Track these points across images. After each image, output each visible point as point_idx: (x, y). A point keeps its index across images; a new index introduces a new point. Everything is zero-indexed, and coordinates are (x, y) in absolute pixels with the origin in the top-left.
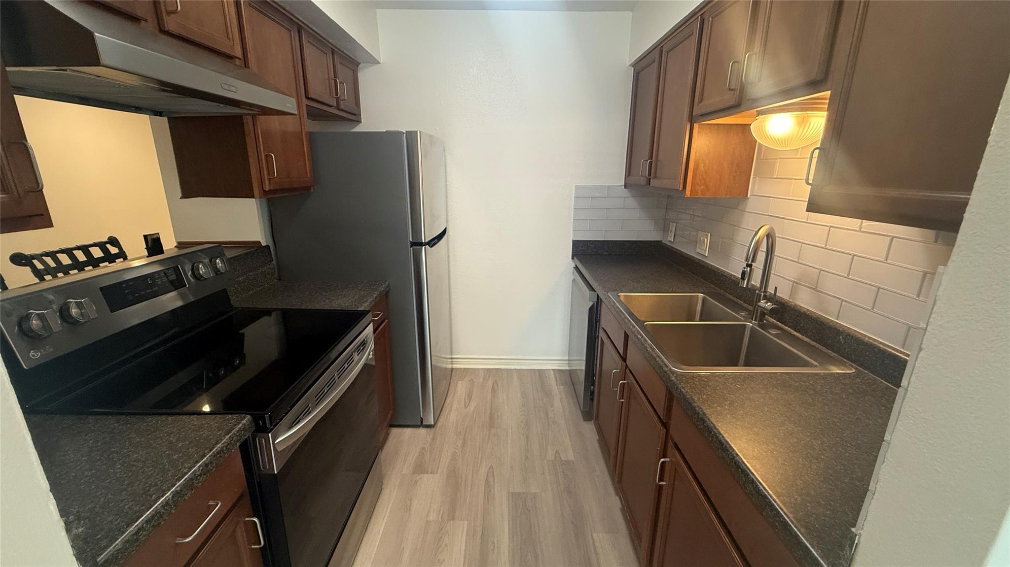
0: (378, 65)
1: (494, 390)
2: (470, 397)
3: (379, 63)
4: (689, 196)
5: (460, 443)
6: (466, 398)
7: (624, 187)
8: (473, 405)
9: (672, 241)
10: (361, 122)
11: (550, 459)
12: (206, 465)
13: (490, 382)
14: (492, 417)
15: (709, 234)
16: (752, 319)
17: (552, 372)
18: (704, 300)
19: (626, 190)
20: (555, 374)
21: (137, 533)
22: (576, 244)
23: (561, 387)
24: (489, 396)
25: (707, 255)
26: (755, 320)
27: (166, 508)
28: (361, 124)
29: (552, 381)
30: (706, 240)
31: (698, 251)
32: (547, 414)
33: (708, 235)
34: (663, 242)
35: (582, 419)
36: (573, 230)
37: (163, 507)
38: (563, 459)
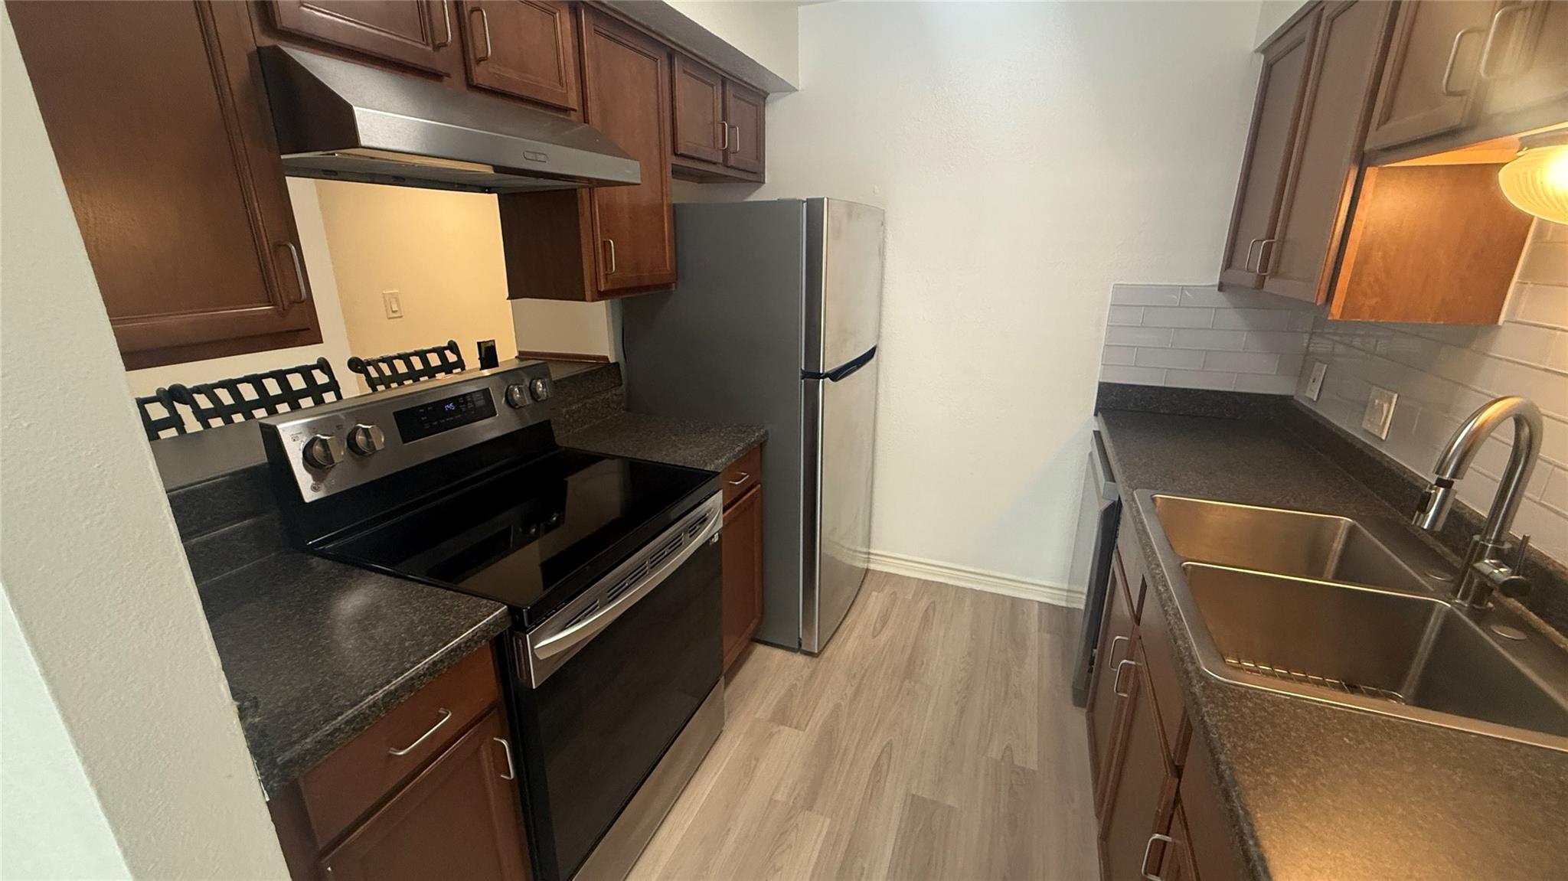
0: (796, 93)
1: (926, 618)
2: (884, 621)
3: (797, 90)
4: (1338, 317)
5: (850, 691)
6: (879, 621)
7: (1217, 288)
8: (884, 637)
9: (1315, 399)
10: (764, 183)
11: (994, 756)
12: (435, 663)
13: (923, 604)
14: (911, 662)
15: (1396, 396)
16: (1456, 597)
17: (1037, 605)
18: (1352, 531)
19: (1221, 294)
20: (1040, 608)
21: (331, 734)
22: (1106, 391)
23: (1047, 636)
24: (916, 624)
25: (1384, 438)
26: (1463, 598)
27: (373, 709)
28: (763, 186)
29: (1033, 622)
30: (1386, 406)
31: (1366, 425)
32: (1008, 676)
33: (1392, 398)
34: (1295, 397)
35: (1071, 702)
36: (1102, 364)
37: (370, 707)
38: (1016, 762)
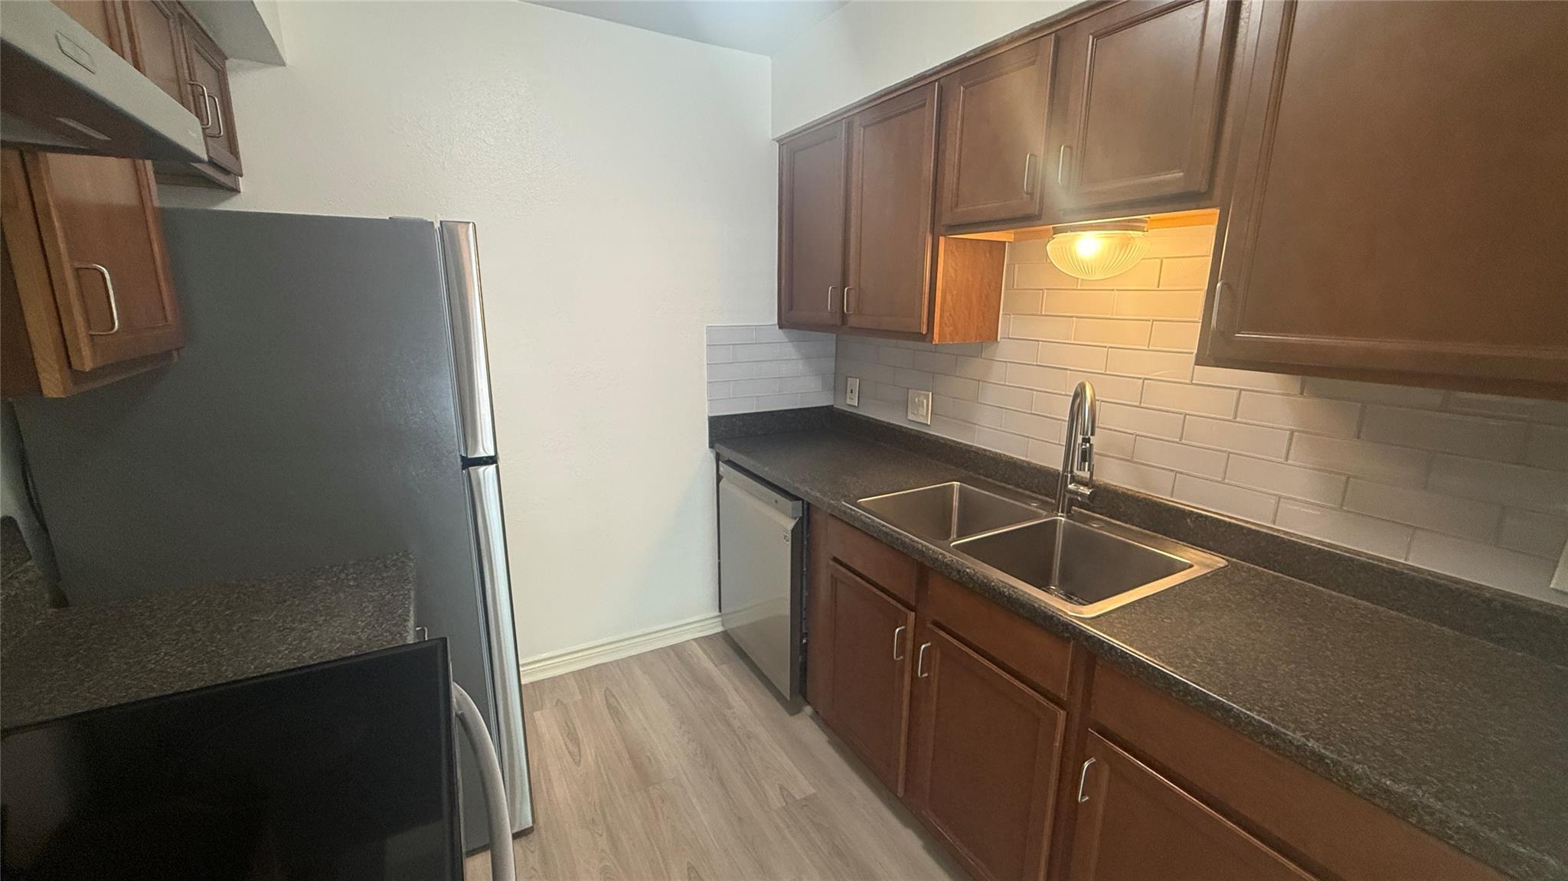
0: (280, 68)
1: (615, 712)
2: (572, 737)
3: (284, 64)
4: (937, 342)
6: (568, 743)
7: (777, 327)
8: (589, 754)
9: (856, 405)
10: (239, 192)
11: (779, 805)
13: (598, 697)
14: (637, 766)
15: (931, 394)
16: (1058, 512)
17: (694, 644)
18: (961, 489)
19: (781, 331)
20: (699, 645)
22: (715, 423)
23: (724, 667)
24: (611, 724)
25: (929, 423)
26: (1062, 512)
28: (238, 195)
29: (705, 662)
30: (925, 401)
31: (911, 417)
32: (729, 725)
33: (928, 395)
34: (835, 406)
35: (788, 715)
36: (708, 400)
38: (798, 798)
